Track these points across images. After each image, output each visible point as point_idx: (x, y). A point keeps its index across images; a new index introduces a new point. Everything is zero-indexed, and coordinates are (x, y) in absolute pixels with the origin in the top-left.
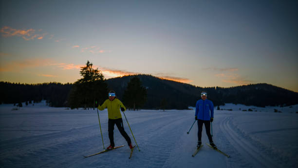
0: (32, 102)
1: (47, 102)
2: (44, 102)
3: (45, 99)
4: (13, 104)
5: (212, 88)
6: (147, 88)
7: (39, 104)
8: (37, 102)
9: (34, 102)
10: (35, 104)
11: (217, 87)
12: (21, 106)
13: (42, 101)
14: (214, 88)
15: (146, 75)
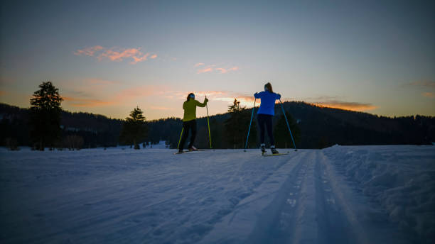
0: (150, 143)
1: (166, 144)
2: (163, 143)
3: (163, 140)
4: (129, 146)
5: (408, 118)
6: (298, 122)
7: (156, 146)
8: (155, 144)
9: (152, 144)
10: (154, 146)
11: (418, 116)
12: (138, 148)
13: (161, 142)
14: (413, 117)
15: (296, 102)
